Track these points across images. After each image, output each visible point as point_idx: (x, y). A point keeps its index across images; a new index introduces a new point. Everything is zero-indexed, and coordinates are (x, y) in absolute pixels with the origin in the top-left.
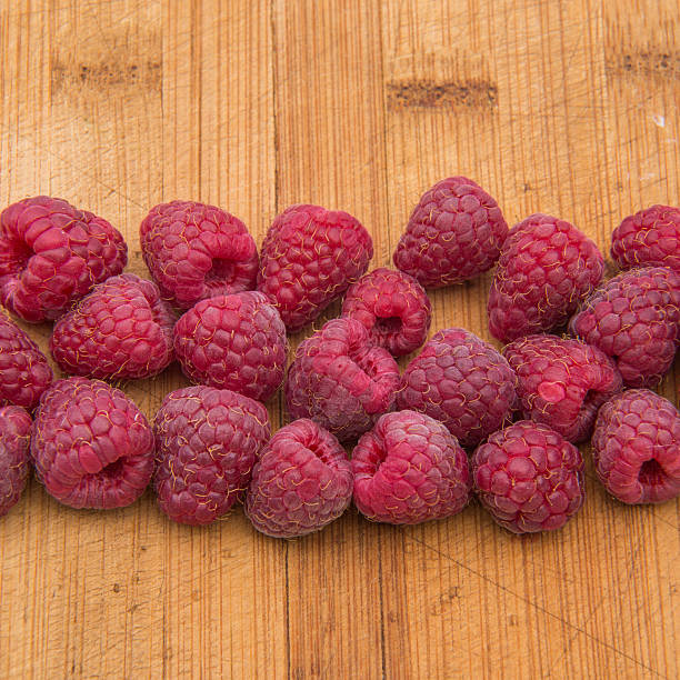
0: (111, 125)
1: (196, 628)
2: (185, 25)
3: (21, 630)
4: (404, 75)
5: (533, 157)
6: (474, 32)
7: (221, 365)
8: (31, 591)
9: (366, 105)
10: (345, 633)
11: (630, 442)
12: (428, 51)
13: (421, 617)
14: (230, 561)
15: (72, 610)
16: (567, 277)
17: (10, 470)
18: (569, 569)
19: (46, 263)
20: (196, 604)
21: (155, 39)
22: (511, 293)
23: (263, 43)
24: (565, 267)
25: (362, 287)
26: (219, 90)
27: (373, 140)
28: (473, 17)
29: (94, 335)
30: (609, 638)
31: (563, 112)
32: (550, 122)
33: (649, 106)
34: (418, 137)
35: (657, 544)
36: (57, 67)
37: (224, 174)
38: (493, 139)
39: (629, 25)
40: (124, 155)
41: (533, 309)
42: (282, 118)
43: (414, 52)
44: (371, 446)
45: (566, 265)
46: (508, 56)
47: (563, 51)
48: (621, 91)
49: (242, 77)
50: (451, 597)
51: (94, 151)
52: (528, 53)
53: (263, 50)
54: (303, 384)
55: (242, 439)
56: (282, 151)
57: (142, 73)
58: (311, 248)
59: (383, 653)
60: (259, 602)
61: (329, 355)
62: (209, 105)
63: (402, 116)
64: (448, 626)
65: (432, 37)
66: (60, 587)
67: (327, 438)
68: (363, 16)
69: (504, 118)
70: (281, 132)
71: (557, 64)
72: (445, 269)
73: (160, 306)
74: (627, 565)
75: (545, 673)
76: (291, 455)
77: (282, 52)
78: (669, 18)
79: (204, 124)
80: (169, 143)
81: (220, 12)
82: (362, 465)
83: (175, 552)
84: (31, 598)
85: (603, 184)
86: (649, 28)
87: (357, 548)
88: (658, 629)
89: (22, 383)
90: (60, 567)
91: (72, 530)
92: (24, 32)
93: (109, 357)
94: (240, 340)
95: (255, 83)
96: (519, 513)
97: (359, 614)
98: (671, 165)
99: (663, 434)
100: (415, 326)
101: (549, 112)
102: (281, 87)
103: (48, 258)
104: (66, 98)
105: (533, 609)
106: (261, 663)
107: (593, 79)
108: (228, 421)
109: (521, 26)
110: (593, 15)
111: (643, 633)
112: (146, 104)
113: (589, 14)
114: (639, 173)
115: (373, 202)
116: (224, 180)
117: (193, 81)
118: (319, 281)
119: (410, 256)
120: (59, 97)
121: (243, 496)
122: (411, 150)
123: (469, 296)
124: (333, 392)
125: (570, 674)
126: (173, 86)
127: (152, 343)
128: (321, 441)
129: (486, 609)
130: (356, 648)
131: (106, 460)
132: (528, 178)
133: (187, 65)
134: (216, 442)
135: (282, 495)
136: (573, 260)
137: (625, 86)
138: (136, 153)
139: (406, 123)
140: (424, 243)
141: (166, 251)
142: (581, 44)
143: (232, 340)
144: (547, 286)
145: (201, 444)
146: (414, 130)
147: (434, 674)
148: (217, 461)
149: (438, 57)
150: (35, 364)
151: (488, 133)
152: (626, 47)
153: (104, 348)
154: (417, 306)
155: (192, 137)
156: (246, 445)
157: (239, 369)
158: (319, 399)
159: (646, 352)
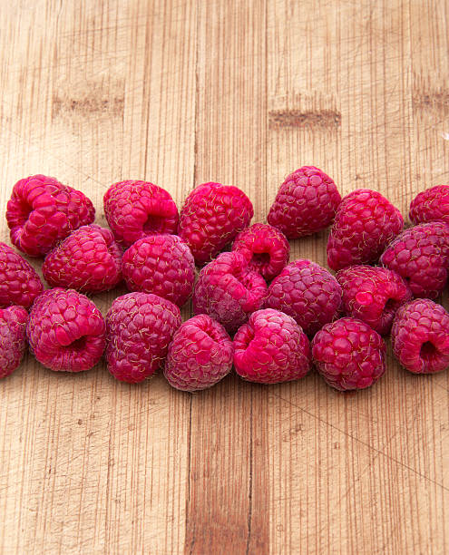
0: (90, 137)
1: (130, 447)
2: (140, 76)
3: (18, 446)
4: (281, 107)
5: (362, 158)
6: (328, 81)
7: (151, 280)
8: (25, 423)
9: (255, 126)
10: (227, 452)
11: (413, 330)
12: (297, 93)
13: (276, 442)
14: (154, 406)
15: (51, 434)
16: (377, 227)
17: (12, 344)
18: (374, 414)
19: (41, 216)
20: (131, 433)
21: (120, 84)
22: (341, 238)
23: (190, 87)
24: (375, 220)
25: (245, 234)
26: (160, 116)
27: (258, 147)
28: (327, 71)
29: (70, 261)
30: (399, 457)
31: (383, 130)
32: (375, 136)
33: (440, 127)
34: (288, 145)
35: (433, 400)
36: (57, 101)
37: (161, 168)
38: (337, 146)
39: (429, 77)
40: (97, 156)
41: (355, 248)
42: (200, 133)
43: (287, 93)
44: (245, 332)
45: (376, 218)
46: (349, 95)
47: (385, 93)
48: (422, 118)
49: (175, 109)
50: (297, 431)
51: (78, 153)
52: (361, 94)
53: (190, 92)
54: (203, 293)
55: (161, 325)
56: (199, 154)
57: (111, 105)
58: (209, 208)
59: (251, 465)
60: (172, 432)
61: (219, 273)
62: (153, 125)
63: (278, 132)
64: (294, 448)
65: (300, 85)
66: (44, 421)
67: (217, 327)
68: (256, 70)
69: (345, 134)
70: (199, 142)
71: (381, 101)
72: (299, 223)
73: (114, 246)
74: (413, 411)
75: (356, 478)
76: (193, 334)
77: (202, 92)
79: (149, 137)
80: (126, 149)
81: (163, 68)
82: (240, 344)
83: (119, 400)
84: (25, 427)
85: (408, 175)
86: (442, 78)
87: (237, 400)
88: (431, 452)
89: (22, 290)
90: (44, 408)
91: (53, 386)
92: (37, 80)
93: (79, 275)
94: (163, 264)
95: (183, 112)
96: (341, 375)
97: (236, 441)
99: (435, 325)
100: (278, 259)
101: (374, 130)
102: (200, 114)
103: (42, 212)
104: (62, 121)
105: (350, 439)
106: (171, 469)
107: (403, 110)
108: (152, 313)
109: (358, 77)
110: (405, 70)
111: (421, 454)
112: (112, 124)
113: (403, 70)
114: (431, 169)
115: (257, 185)
116: (161, 171)
117: (143, 110)
118: (216, 229)
119: (277, 216)
120: (57, 119)
121: (163, 363)
122: (283, 154)
123: (316, 244)
124: (221, 296)
125: (372, 479)
126: (130, 113)
127: (106, 266)
128: (214, 329)
129: (319, 439)
130: (233, 461)
131: (73, 336)
132: (358, 171)
133: (140, 100)
134: (144, 326)
135: (186, 361)
136: (380, 216)
137: (425, 114)
138: (105, 154)
139: (280, 137)
140: (286, 206)
141: (118, 210)
142: (397, 88)
143: (158, 264)
144: (364, 232)
145: (135, 328)
146: (285, 141)
147: (283, 478)
148: (145, 339)
149: (303, 96)
150: (31, 278)
151: (334, 143)
152: (426, 90)
153: (75, 269)
154: (280, 247)
155: (141, 145)
156: (164, 329)
157: (162, 283)
158: (212, 301)
159: (427, 275)
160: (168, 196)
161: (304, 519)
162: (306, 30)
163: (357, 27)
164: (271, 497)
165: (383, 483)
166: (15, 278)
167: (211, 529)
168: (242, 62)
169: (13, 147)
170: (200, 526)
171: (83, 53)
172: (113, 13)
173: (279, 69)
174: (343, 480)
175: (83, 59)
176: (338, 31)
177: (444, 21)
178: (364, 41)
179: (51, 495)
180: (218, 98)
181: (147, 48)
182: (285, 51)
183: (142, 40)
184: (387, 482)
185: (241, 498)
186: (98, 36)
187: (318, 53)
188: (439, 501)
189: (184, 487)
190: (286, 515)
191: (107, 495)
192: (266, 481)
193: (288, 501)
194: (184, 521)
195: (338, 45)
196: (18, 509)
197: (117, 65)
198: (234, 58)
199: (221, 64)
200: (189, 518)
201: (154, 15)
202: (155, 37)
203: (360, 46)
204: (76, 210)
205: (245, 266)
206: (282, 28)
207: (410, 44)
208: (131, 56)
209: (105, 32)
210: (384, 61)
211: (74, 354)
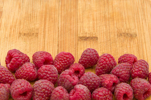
0: (29, 42)
2: (43, 28)
4: (81, 35)
5: (104, 48)
6: (94, 29)
7: (46, 77)
9: (74, 40)
11: (121, 90)
12: (86, 32)
16: (110, 63)
17: (6, 94)
21: (37, 29)
22: (100, 66)
23: (56, 30)
25: (72, 65)
26: (48, 37)
27: (75, 45)
28: (94, 27)
29: (23, 72)
31: (110, 42)
32: (107, 43)
33: (125, 41)
36: (20, 33)
39: (121, 29)
40: (31, 47)
41: (104, 69)
42: (59, 42)
43: (83, 32)
44: (73, 91)
46: (100, 33)
47: (110, 33)
48: (120, 39)
49: (52, 35)
51: (25, 46)
52: (103, 33)
53: (56, 31)
54: (61, 81)
55: (49, 88)
56: (59, 47)
57: (35, 34)
58: (63, 58)
61: (65, 74)
62: (46, 39)
65: (86, 30)
67: (65, 90)
68: (74, 27)
69: (99, 42)
70: (59, 44)
71: (108, 34)
72: (88, 63)
73: (35, 68)
76: (58, 91)
77: (60, 32)
78: (128, 28)
79: (45, 42)
80: (39, 45)
81: (49, 26)
82: (71, 94)
85: (117, 53)
86: (125, 29)
89: (9, 79)
92: (15, 28)
94: (49, 72)
95: (55, 36)
98: (129, 50)
99: (127, 89)
100: (82, 72)
101: (107, 42)
102: (59, 37)
103: (15, 58)
104: (21, 38)
107: (115, 37)
108: (46, 85)
109: (102, 28)
110: (115, 27)
112: (35, 39)
113: (114, 27)
117: (44, 36)
118: (64, 64)
119: (81, 61)
120: (20, 38)
121: (49, 99)
122: (82, 47)
124: (66, 81)
126: (40, 36)
127: (34, 72)
128: (64, 90)
131: (23, 91)
132: (103, 52)
133: (43, 33)
134: (44, 88)
135: (56, 98)
136: (111, 60)
137: (121, 38)
138: (33, 47)
139: (81, 43)
140: (84, 58)
141: (36, 58)
142: (113, 32)
143: (48, 72)
144: (106, 65)
145: (41, 89)
146: (83, 44)
148: (44, 92)
149: (87, 33)
150: (12, 76)
151: (96, 45)
152: (121, 32)
153: (24, 74)
154: (82, 69)
155: (43, 44)
156: (49, 90)
157: (49, 78)
158: (63, 83)
159: (124, 76)
160: (51, 55)
162: (88, 17)
163: (101, 17)
166: (7, 76)
168: (71, 25)
169: (8, 44)
171: (27, 22)
172: (36, 13)
173: (81, 26)
175: (27, 23)
176: (96, 18)
177: (124, 16)
180: (64, 33)
181: (45, 21)
182: (82, 22)
183: (43, 19)
186: (31, 18)
187: (91, 23)
195: (96, 21)
197: (37, 25)
198: (68, 24)
199: (65, 25)
201: (47, 13)
202: (47, 18)
203: (102, 21)
204: (25, 59)
205: (72, 74)
206: (81, 17)
207: (115, 21)
208: (40, 23)
209: (33, 17)
210: (109, 25)
211: (24, 97)
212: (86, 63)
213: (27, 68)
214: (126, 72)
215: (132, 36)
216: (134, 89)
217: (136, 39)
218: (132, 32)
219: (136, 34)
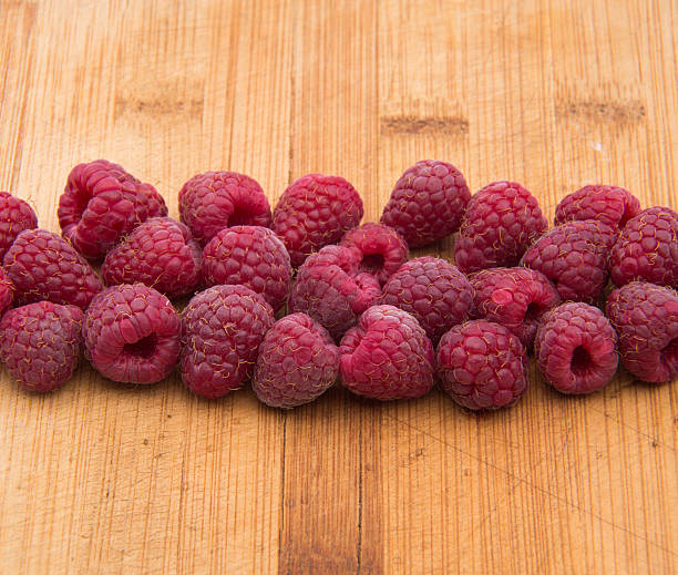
0: (160, 139)
1: (209, 469)
2: (223, 78)
3: (68, 467)
4: (395, 113)
5: (495, 167)
6: (452, 87)
7: (237, 276)
8: (77, 442)
9: (363, 131)
10: (330, 477)
11: (563, 331)
13: (392, 468)
14: (239, 426)
15: (109, 455)
16: (517, 221)
17: (65, 344)
18: (514, 439)
19: (103, 202)
20: (210, 455)
21: (198, 85)
23: (284, 90)
24: (515, 212)
25: (353, 232)
26: (247, 119)
27: (367, 154)
28: (451, 77)
29: (137, 255)
30: (546, 486)
31: (520, 139)
32: (510, 145)
33: (589, 137)
34: (404, 152)
35: (586, 424)
36: (120, 102)
38: (464, 154)
39: (575, 86)
40: (170, 159)
41: (489, 249)
42: (296, 139)
43: (403, 98)
44: (355, 334)
45: (516, 210)
46: (478, 102)
47: (521, 100)
48: (567, 127)
50: (418, 455)
51: (146, 156)
52: (493, 101)
53: (283, 96)
54: (303, 292)
55: (251, 320)
56: (295, 158)
57: (187, 107)
58: (313, 199)
59: (361, 492)
60: (261, 454)
61: (323, 264)
62: (239, 128)
63: (392, 139)
64: (414, 474)
65: (418, 89)
66: (101, 440)
67: (320, 329)
68: (364, 74)
69: (474, 142)
70: (295, 147)
71: (517, 108)
72: (419, 224)
73: (191, 245)
74: (562, 437)
76: (290, 329)
77: (298, 96)
78: (606, 81)
79: (234, 141)
80: (205, 153)
82: (348, 348)
83: (195, 419)
84: (76, 447)
85: (551, 187)
86: (591, 86)
87: (342, 421)
88: (586, 481)
89: (78, 286)
90: (101, 427)
91: (112, 403)
92: (96, 79)
94: (253, 257)
95: (276, 116)
96: (473, 384)
97: (342, 465)
99: (591, 325)
100: (394, 260)
102: (296, 118)
103: (105, 199)
104: (126, 122)
105: (484, 465)
106: (260, 494)
107: (545, 118)
108: (240, 304)
109: (489, 83)
110: (546, 79)
111: (574, 483)
112: (189, 126)
113: (543, 77)
114: (580, 179)
117: (227, 113)
118: (318, 226)
119: (392, 215)
120: (120, 120)
121: (252, 370)
122: (398, 161)
124: (325, 292)
125: (513, 509)
126: (211, 115)
127: (184, 259)
128: (316, 330)
129: (446, 464)
130: (338, 487)
131: (142, 331)
133: (223, 102)
134: (230, 320)
135: (282, 361)
136: (520, 209)
137: (570, 122)
138: (179, 158)
139: (394, 143)
140: (403, 202)
141: (197, 200)
142: (536, 96)
143: (246, 255)
144: (500, 228)
145: (219, 323)
146: (400, 148)
147: (401, 506)
148: (230, 337)
149: (422, 102)
150: (88, 274)
151: (460, 151)
152: (572, 99)
153: (144, 263)
154: (397, 245)
155: (224, 149)
156: (254, 326)
157: (251, 280)
158: (314, 300)
159: (580, 275)
160: (259, 189)
161: (427, 552)
162: (425, 34)
163: (487, 32)
164: (386, 527)
165: (526, 514)
167: (311, 560)
168: (348, 65)
169: (66, 147)
170: (297, 557)
171: (153, 52)
172: (190, 14)
173: (393, 75)
174: (476, 510)
175: (153, 60)
176: (464, 36)
177: (591, 29)
178: (495, 47)
179: (108, 521)
181: (231, 48)
182: (400, 56)
183: (225, 42)
184: (531, 512)
185: (348, 528)
186: (171, 36)
187: (440, 57)
188: (597, 534)
189: (276, 516)
190: (404, 546)
191: (180, 521)
192: (380, 509)
193: (407, 531)
194: (277, 551)
195: (464, 51)
196: (66, 536)
197: (195, 65)
198: (338, 62)
199: (322, 67)
200: (282, 549)
201: (240, 14)
202: (242, 38)
203: (491, 52)
204: (146, 203)
205: (354, 264)
206: (395, 32)
207: (550, 51)
208: (212, 57)
209: (180, 32)
210: (520, 67)
211: (141, 360)
212: (415, 223)
213: (156, 238)
214: (587, 257)
215: (622, 115)
216: (619, 327)
217: (642, 130)
218: (625, 98)
219: (642, 108)
